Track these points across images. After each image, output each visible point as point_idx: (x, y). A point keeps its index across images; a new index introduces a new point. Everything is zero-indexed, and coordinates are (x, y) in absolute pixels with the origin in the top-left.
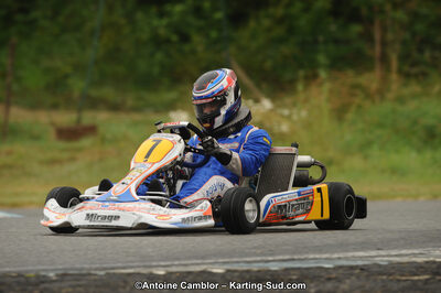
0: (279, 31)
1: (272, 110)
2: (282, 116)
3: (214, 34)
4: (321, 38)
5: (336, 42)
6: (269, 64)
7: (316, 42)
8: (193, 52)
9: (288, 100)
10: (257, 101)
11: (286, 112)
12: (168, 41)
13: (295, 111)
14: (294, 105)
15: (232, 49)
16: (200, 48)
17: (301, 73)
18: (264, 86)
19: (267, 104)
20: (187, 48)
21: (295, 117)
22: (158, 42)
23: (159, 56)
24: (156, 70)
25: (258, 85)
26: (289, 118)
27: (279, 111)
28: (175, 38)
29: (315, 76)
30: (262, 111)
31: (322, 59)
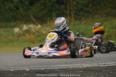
0: (43, 7)
1: (41, 28)
2: (44, 29)
3: (25, 8)
4: (54, 9)
5: (58, 10)
6: (40, 16)
7: (52, 10)
8: (20, 12)
9: (45, 25)
10: (37, 25)
11: (45, 28)
12: (13, 9)
13: (47, 28)
14: (47, 26)
15: (30, 12)
16: (22, 11)
17: (48, 18)
18: (38, 21)
19: (40, 26)
20: (18, 11)
21: (47, 30)
22: (11, 10)
23: (11, 13)
24: (10, 17)
25: (37, 21)
26: (45, 30)
27: (43, 28)
28: (15, 9)
29: (52, 19)
30: (38, 28)
31: (54, 14)
